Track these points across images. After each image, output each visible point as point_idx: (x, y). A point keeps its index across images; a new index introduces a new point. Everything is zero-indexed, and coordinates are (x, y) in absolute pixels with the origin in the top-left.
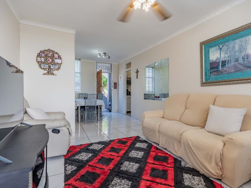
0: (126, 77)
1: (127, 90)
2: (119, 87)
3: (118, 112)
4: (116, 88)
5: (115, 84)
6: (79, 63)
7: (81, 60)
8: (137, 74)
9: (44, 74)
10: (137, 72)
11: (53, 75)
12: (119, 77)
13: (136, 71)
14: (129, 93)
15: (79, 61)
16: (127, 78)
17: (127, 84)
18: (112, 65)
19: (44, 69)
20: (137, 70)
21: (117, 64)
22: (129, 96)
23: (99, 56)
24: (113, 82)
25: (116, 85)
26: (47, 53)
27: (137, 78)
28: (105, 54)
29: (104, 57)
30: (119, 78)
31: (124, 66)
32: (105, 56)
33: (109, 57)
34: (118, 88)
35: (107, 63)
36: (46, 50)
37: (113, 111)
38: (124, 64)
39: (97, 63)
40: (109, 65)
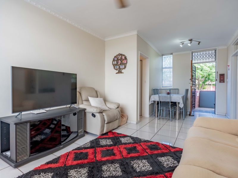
2: (227, 80)
4: (224, 82)
5: (222, 76)
7: (173, 54)
9: (116, 73)
11: (122, 73)
12: (228, 65)
15: (172, 56)
18: (217, 51)
19: (117, 69)
21: (226, 47)
23: (181, 46)
24: (218, 74)
25: (223, 78)
26: (118, 57)
28: (191, 40)
29: (189, 45)
30: (228, 67)
32: (191, 43)
33: (199, 42)
34: (227, 82)
35: (209, 50)
36: (117, 55)
37: (217, 113)
38: (233, 45)
39: (192, 54)
40: (213, 52)
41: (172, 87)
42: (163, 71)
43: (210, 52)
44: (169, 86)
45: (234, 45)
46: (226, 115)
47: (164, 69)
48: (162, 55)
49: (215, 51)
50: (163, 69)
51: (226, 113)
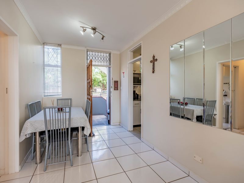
0: (133, 72)
1: (134, 92)
2: (121, 87)
3: (120, 125)
4: (118, 90)
5: (116, 83)
6: (59, 51)
7: (62, 46)
8: (154, 65)
10: (154, 60)
12: (122, 72)
13: (152, 60)
14: (136, 97)
16: (134, 74)
17: (134, 83)
18: (112, 55)
20: (154, 57)
21: (119, 53)
22: (137, 102)
23: (82, 33)
24: (113, 81)
25: (117, 85)
27: (153, 72)
28: (94, 29)
29: (93, 35)
30: (122, 74)
31: (130, 54)
32: (94, 33)
33: (103, 37)
34: (120, 90)
35: (104, 52)
37: (113, 123)
38: (129, 51)
39: (87, 51)
40: (107, 55)
41: (61, 96)
42: (46, 70)
43: (105, 55)
44: (57, 94)
45: (131, 52)
46: (120, 124)
47: (47, 66)
48: (44, 44)
49: (110, 54)
50: (46, 68)
51: (120, 123)
